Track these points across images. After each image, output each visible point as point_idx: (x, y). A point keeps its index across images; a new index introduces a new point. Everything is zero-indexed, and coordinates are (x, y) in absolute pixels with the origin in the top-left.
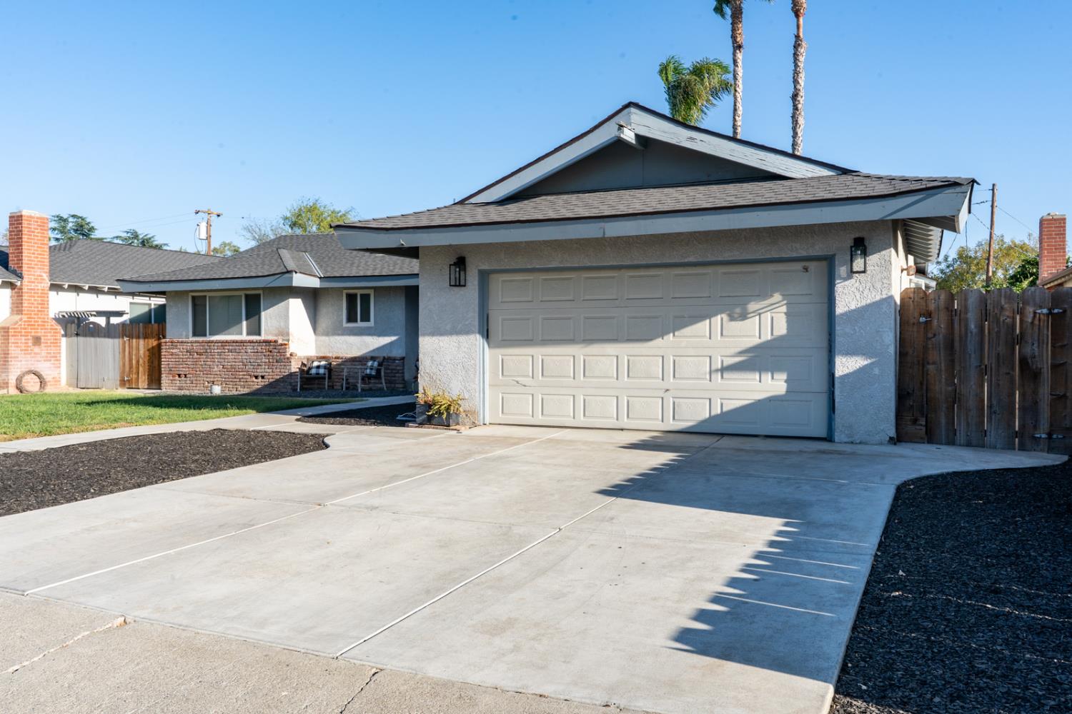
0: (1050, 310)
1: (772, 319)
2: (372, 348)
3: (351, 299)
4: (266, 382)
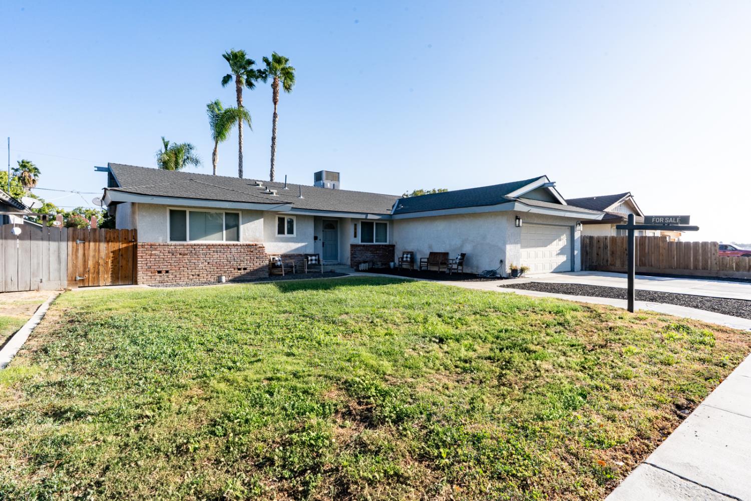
1: (564, 241)
3: (281, 221)
4: (247, 271)
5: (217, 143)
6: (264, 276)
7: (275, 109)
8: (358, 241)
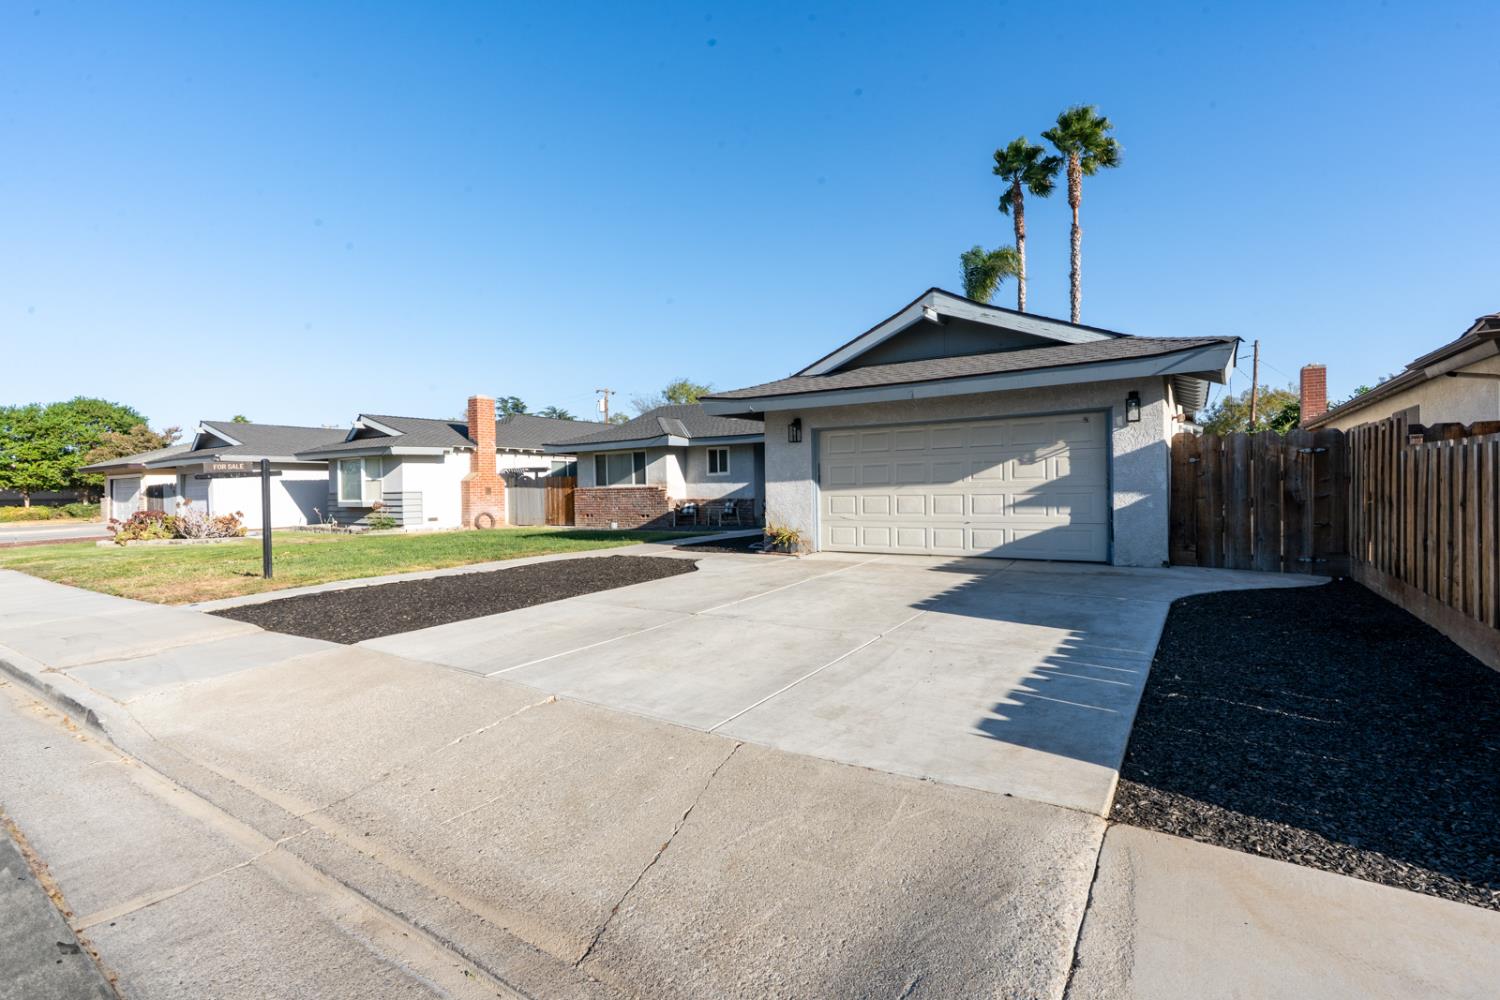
0: (1312, 449)
1: (1057, 462)
2: (729, 492)
3: (713, 454)
4: (650, 519)
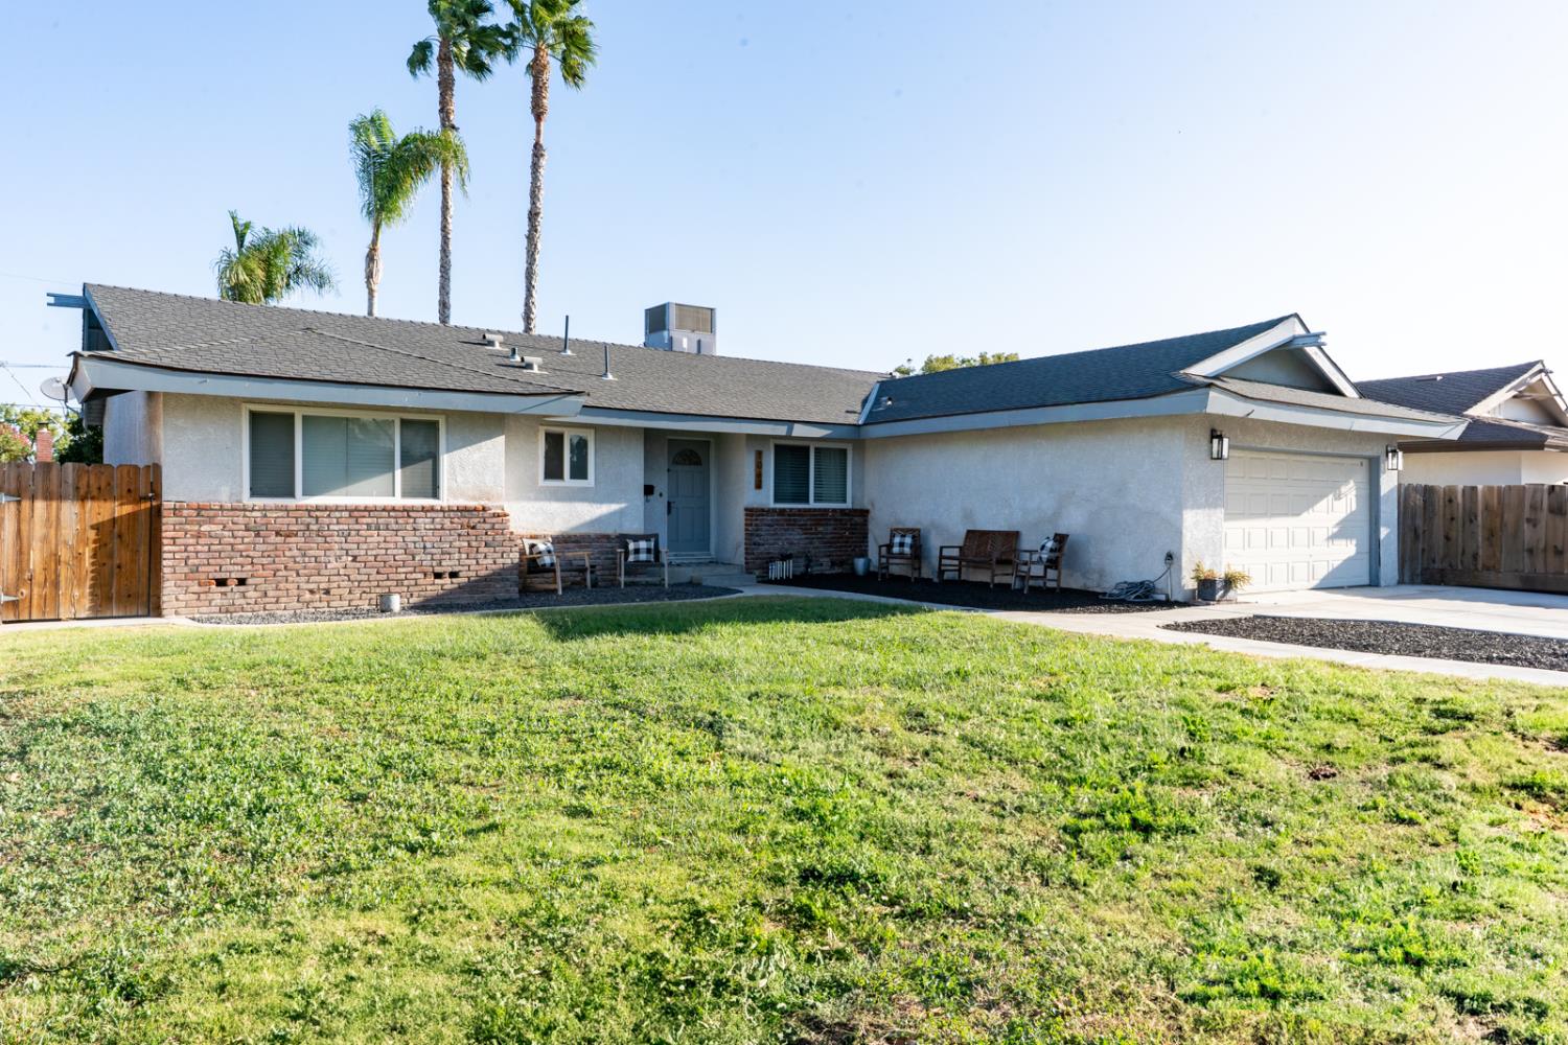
1: (1350, 499)
3: (554, 442)
5: (377, 227)
6: (507, 596)
7: (538, 133)
8: (766, 498)
